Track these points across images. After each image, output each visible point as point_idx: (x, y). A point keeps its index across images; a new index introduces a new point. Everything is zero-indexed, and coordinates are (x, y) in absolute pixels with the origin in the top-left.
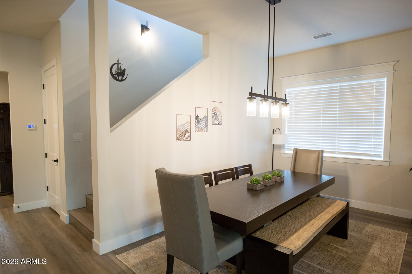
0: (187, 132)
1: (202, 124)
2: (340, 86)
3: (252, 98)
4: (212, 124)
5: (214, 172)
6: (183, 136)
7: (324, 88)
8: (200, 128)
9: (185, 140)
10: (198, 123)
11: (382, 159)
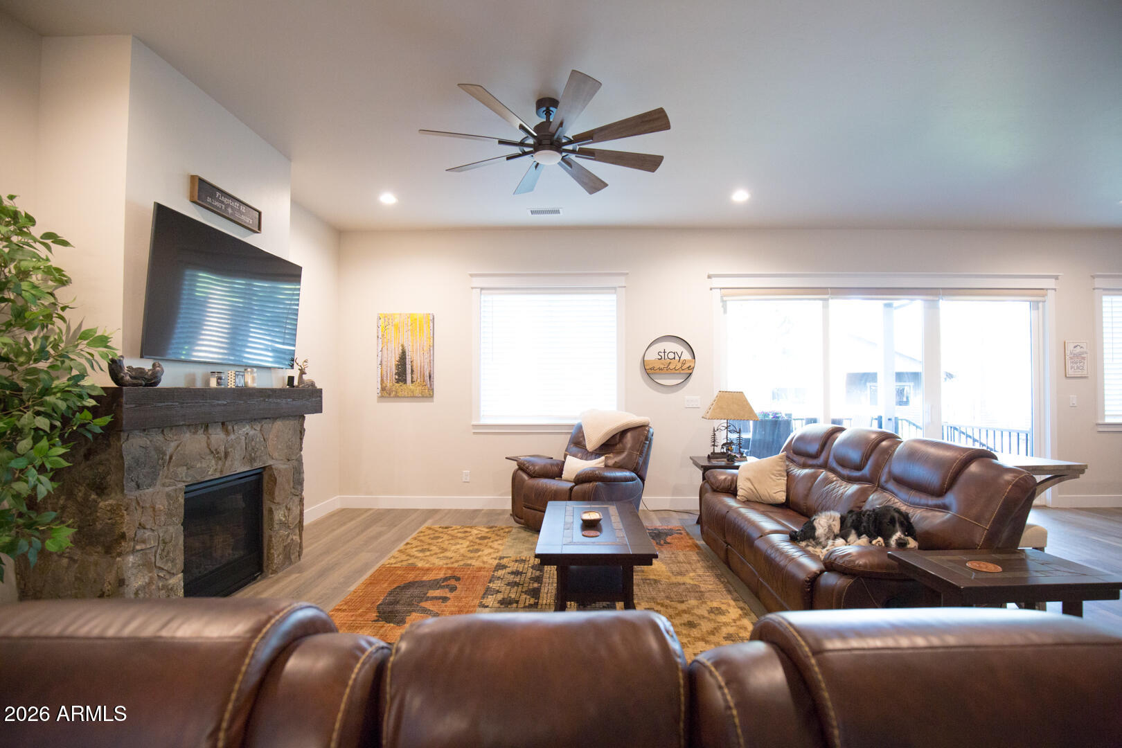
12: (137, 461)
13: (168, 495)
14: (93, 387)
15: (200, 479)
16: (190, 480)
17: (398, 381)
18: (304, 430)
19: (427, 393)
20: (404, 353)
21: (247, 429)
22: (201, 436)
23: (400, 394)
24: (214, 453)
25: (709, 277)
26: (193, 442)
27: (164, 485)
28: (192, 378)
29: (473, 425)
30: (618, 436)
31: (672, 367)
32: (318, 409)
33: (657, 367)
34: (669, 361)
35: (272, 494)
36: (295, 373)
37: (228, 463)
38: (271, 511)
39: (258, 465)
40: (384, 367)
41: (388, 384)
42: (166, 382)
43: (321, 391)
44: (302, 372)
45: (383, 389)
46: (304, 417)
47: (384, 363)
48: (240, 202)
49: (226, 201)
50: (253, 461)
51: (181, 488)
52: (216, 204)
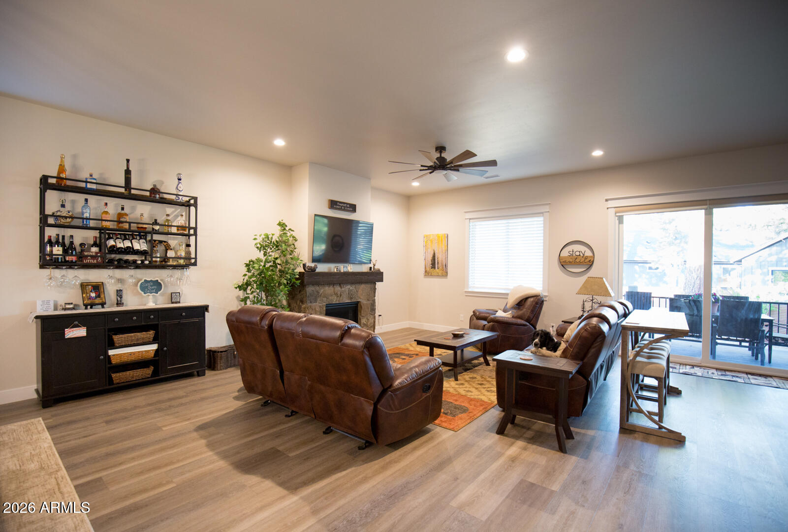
12: (310, 294)
13: (320, 307)
14: (297, 272)
15: (331, 303)
16: (327, 303)
17: (432, 268)
18: (376, 289)
19: (445, 274)
20: (434, 254)
21: (349, 287)
22: (331, 288)
23: (432, 274)
24: (336, 294)
25: (607, 200)
26: (328, 290)
27: (319, 303)
28: (330, 269)
29: (466, 292)
30: (524, 301)
31: (577, 260)
32: (382, 280)
33: (567, 260)
34: (576, 257)
35: (361, 312)
36: (372, 265)
37: (341, 298)
38: (360, 319)
39: (353, 300)
40: (426, 260)
41: (428, 269)
42: (318, 270)
43: (382, 273)
44: (374, 265)
45: (426, 272)
46: (376, 284)
47: (426, 259)
48: (347, 204)
49: (341, 205)
50: (351, 298)
51: (324, 305)
52: (338, 207)
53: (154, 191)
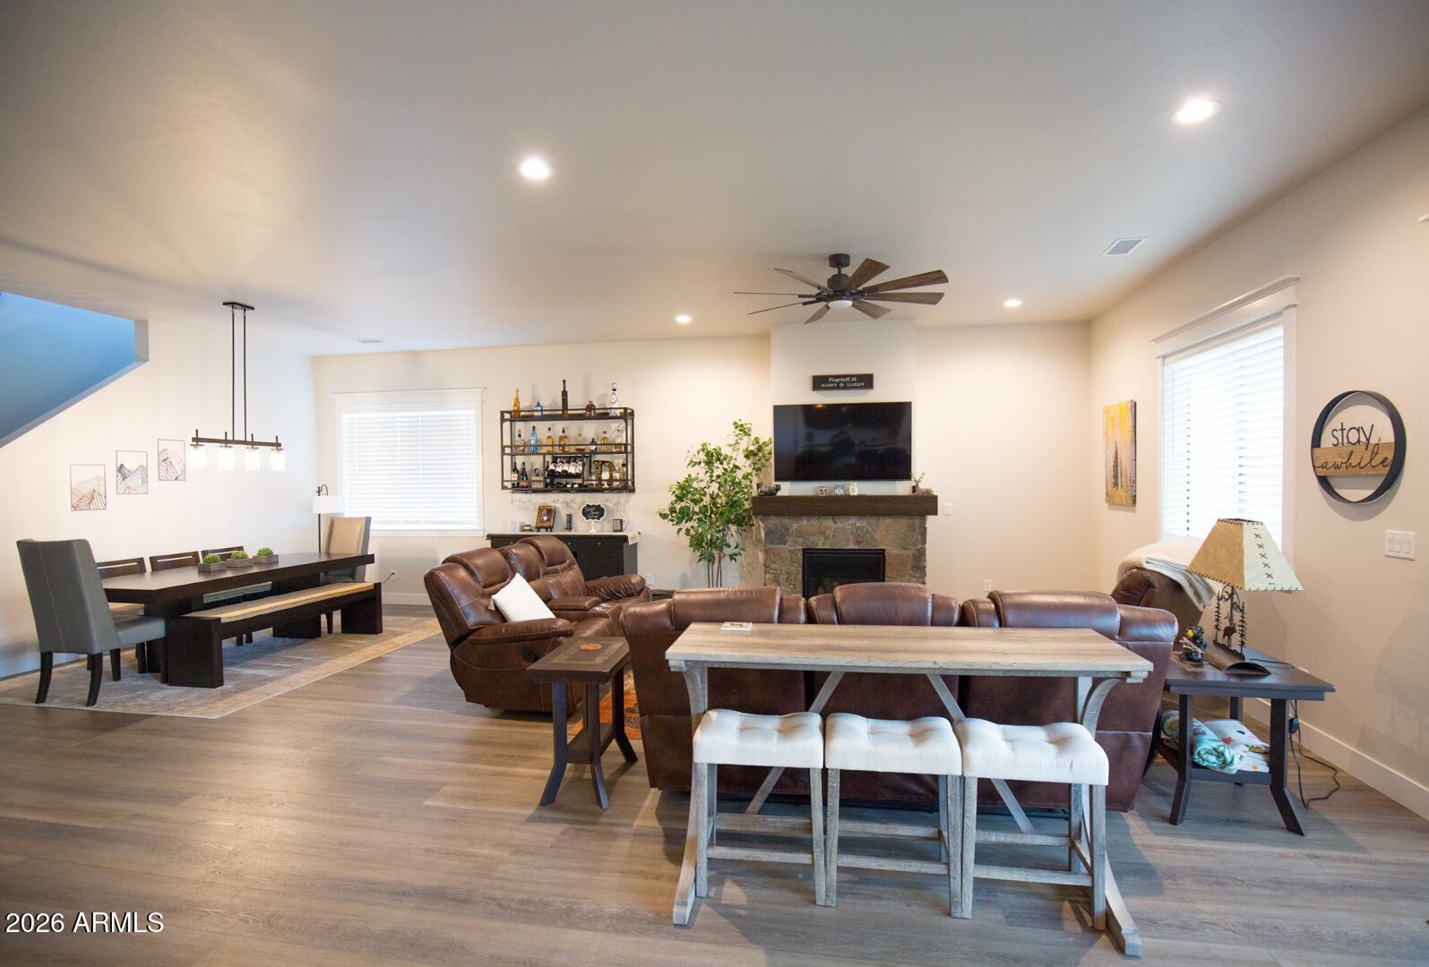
0: (96, 495)
1: (130, 482)
2: (423, 417)
3: (197, 445)
4: (159, 480)
5: (151, 558)
6: (88, 501)
7: (401, 417)
8: (129, 487)
9: (92, 508)
10: (124, 479)
11: (474, 527)
12: (771, 530)
13: (791, 552)
15: (812, 546)
16: (805, 546)
18: (927, 527)
19: (1130, 502)
20: (1116, 451)
21: (853, 520)
22: (814, 522)
23: (1115, 501)
24: (824, 532)
26: (806, 524)
27: (790, 546)
31: (1354, 461)
32: (935, 513)
33: (1330, 462)
34: (1351, 447)
36: (914, 483)
39: (866, 546)
40: (1107, 468)
41: (1110, 489)
42: (782, 493)
43: (936, 497)
44: (918, 483)
45: (1107, 494)
46: (926, 518)
47: (1107, 465)
48: (851, 376)
49: (837, 380)
50: (858, 543)
51: (799, 550)
52: (830, 385)
53: (590, 407)
